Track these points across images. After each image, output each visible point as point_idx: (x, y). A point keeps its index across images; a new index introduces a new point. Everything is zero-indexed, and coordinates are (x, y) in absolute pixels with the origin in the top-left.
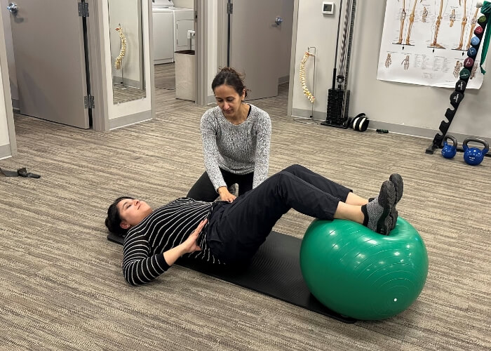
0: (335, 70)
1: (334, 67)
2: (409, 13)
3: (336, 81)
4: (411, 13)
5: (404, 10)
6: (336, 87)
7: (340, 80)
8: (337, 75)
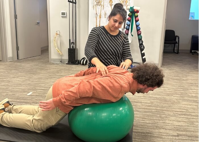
0: (70, 40)
1: (69, 39)
2: (99, 15)
3: (71, 44)
4: (99, 14)
5: (96, 13)
6: (71, 47)
7: (73, 44)
8: (71, 42)
